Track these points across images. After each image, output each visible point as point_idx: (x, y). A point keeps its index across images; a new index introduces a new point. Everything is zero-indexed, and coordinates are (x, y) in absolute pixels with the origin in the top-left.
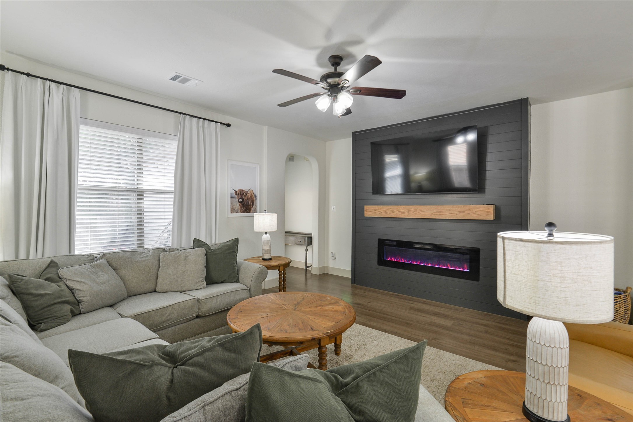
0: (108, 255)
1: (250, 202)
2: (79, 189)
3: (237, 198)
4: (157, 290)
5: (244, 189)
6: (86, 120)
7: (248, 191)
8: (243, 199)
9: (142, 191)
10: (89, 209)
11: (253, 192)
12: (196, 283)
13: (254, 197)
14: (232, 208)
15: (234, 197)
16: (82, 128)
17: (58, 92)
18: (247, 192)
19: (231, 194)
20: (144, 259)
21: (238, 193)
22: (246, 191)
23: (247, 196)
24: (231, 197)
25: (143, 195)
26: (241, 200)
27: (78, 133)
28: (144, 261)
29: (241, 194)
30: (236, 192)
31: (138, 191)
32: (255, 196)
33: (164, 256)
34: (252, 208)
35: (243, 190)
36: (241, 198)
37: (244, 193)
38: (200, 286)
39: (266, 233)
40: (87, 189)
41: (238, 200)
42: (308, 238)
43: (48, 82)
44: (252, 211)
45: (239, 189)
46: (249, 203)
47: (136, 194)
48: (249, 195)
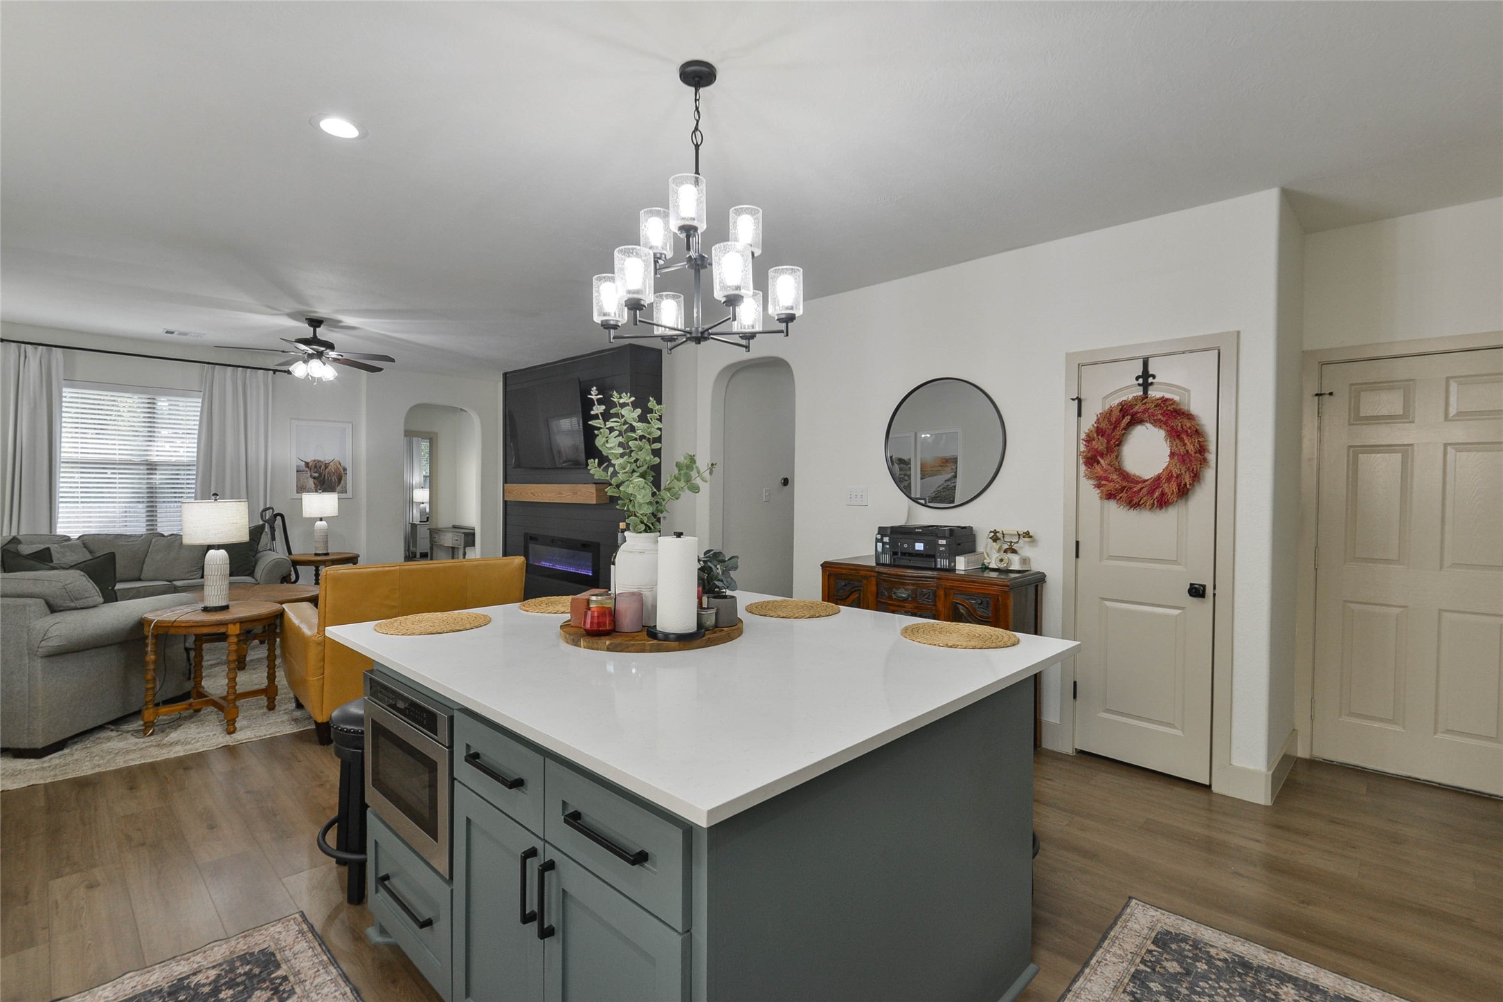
0: (85, 537)
1: (334, 478)
2: (63, 462)
3: (309, 472)
4: (142, 577)
5: (322, 460)
6: (72, 382)
7: (331, 462)
8: (320, 474)
9: (153, 463)
10: (79, 485)
11: (340, 464)
12: (188, 572)
13: (342, 470)
14: (299, 486)
16: (67, 393)
17: (34, 355)
18: (329, 463)
19: (298, 466)
20: (130, 543)
21: (310, 465)
22: (326, 462)
23: (327, 470)
24: (297, 471)
25: (156, 469)
28: (129, 545)
29: (316, 467)
30: (307, 464)
31: (147, 465)
32: (345, 470)
33: (156, 542)
34: (338, 486)
35: (319, 461)
36: (316, 473)
37: (323, 466)
38: (193, 575)
39: (321, 519)
40: (77, 463)
41: (311, 476)
42: (466, 534)
43: (23, 345)
44: (337, 490)
46: (331, 480)
47: (146, 467)
48: (332, 468)
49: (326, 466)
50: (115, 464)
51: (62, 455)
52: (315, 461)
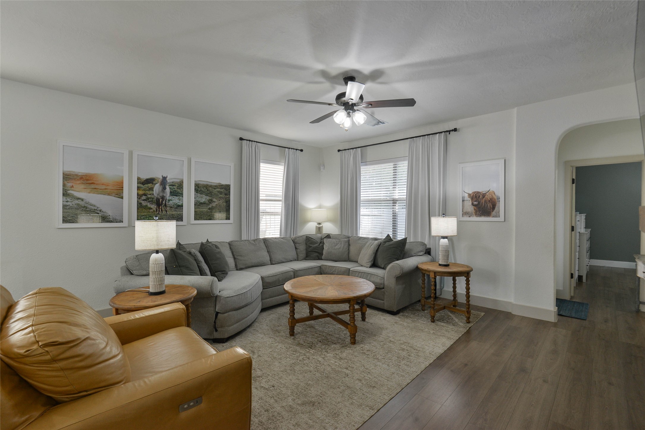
1: (490, 205)
3: (470, 201)
5: (480, 191)
6: (366, 163)
7: (487, 193)
8: (479, 203)
9: (395, 200)
11: (494, 194)
13: (496, 199)
14: (464, 211)
15: (467, 200)
18: (485, 194)
19: (463, 197)
21: (472, 195)
22: (483, 193)
23: (484, 198)
24: (463, 201)
25: (396, 203)
26: (475, 203)
27: (360, 171)
29: (476, 197)
30: (469, 194)
31: (393, 200)
32: (499, 198)
34: (492, 211)
35: (478, 192)
36: (476, 201)
37: (480, 196)
41: (473, 204)
44: (492, 215)
45: (474, 191)
46: (487, 206)
47: (392, 202)
48: (488, 197)
49: (484, 195)
50: (381, 201)
51: (361, 198)
52: (475, 192)
